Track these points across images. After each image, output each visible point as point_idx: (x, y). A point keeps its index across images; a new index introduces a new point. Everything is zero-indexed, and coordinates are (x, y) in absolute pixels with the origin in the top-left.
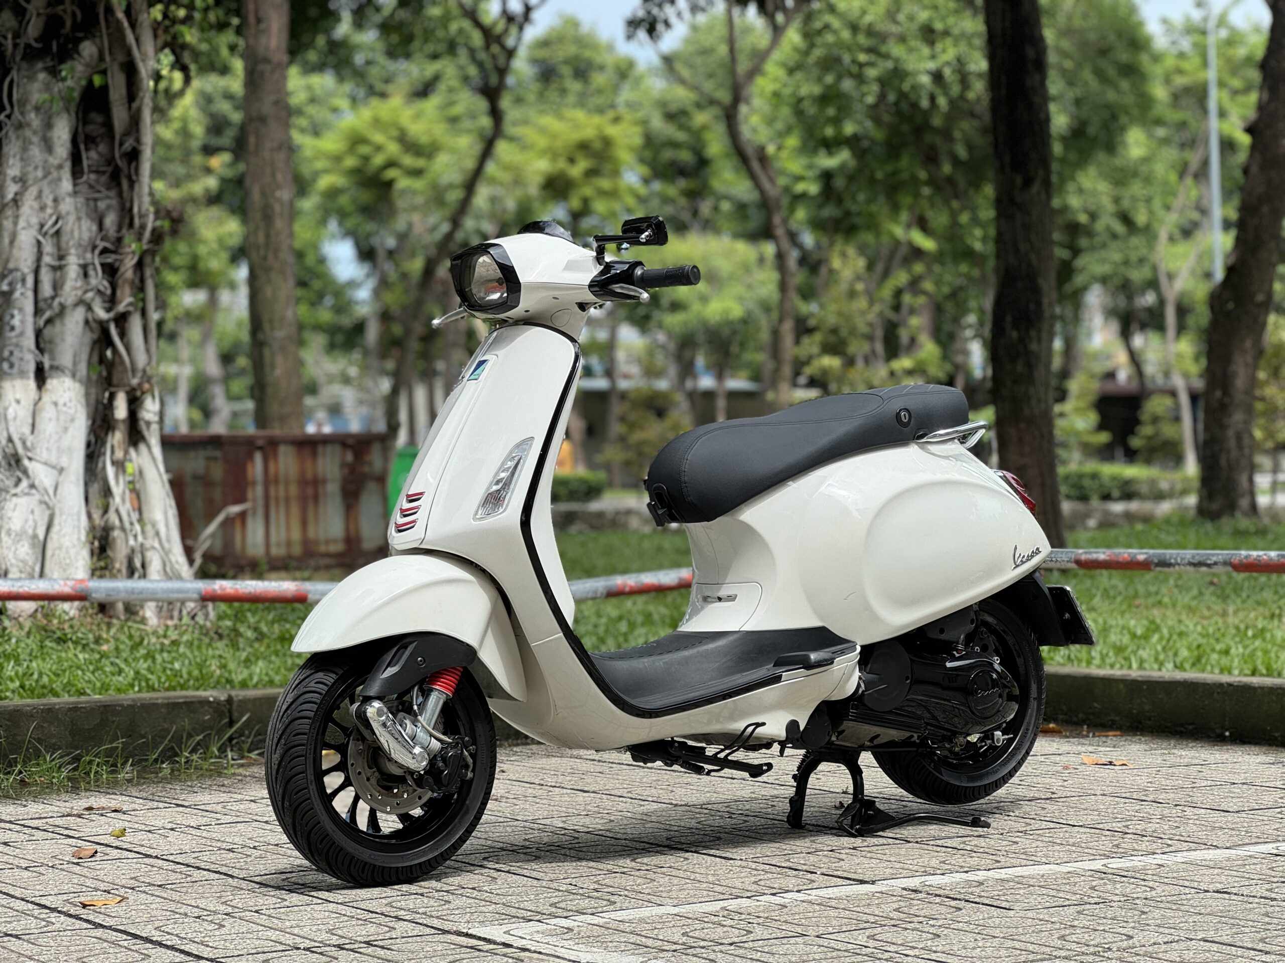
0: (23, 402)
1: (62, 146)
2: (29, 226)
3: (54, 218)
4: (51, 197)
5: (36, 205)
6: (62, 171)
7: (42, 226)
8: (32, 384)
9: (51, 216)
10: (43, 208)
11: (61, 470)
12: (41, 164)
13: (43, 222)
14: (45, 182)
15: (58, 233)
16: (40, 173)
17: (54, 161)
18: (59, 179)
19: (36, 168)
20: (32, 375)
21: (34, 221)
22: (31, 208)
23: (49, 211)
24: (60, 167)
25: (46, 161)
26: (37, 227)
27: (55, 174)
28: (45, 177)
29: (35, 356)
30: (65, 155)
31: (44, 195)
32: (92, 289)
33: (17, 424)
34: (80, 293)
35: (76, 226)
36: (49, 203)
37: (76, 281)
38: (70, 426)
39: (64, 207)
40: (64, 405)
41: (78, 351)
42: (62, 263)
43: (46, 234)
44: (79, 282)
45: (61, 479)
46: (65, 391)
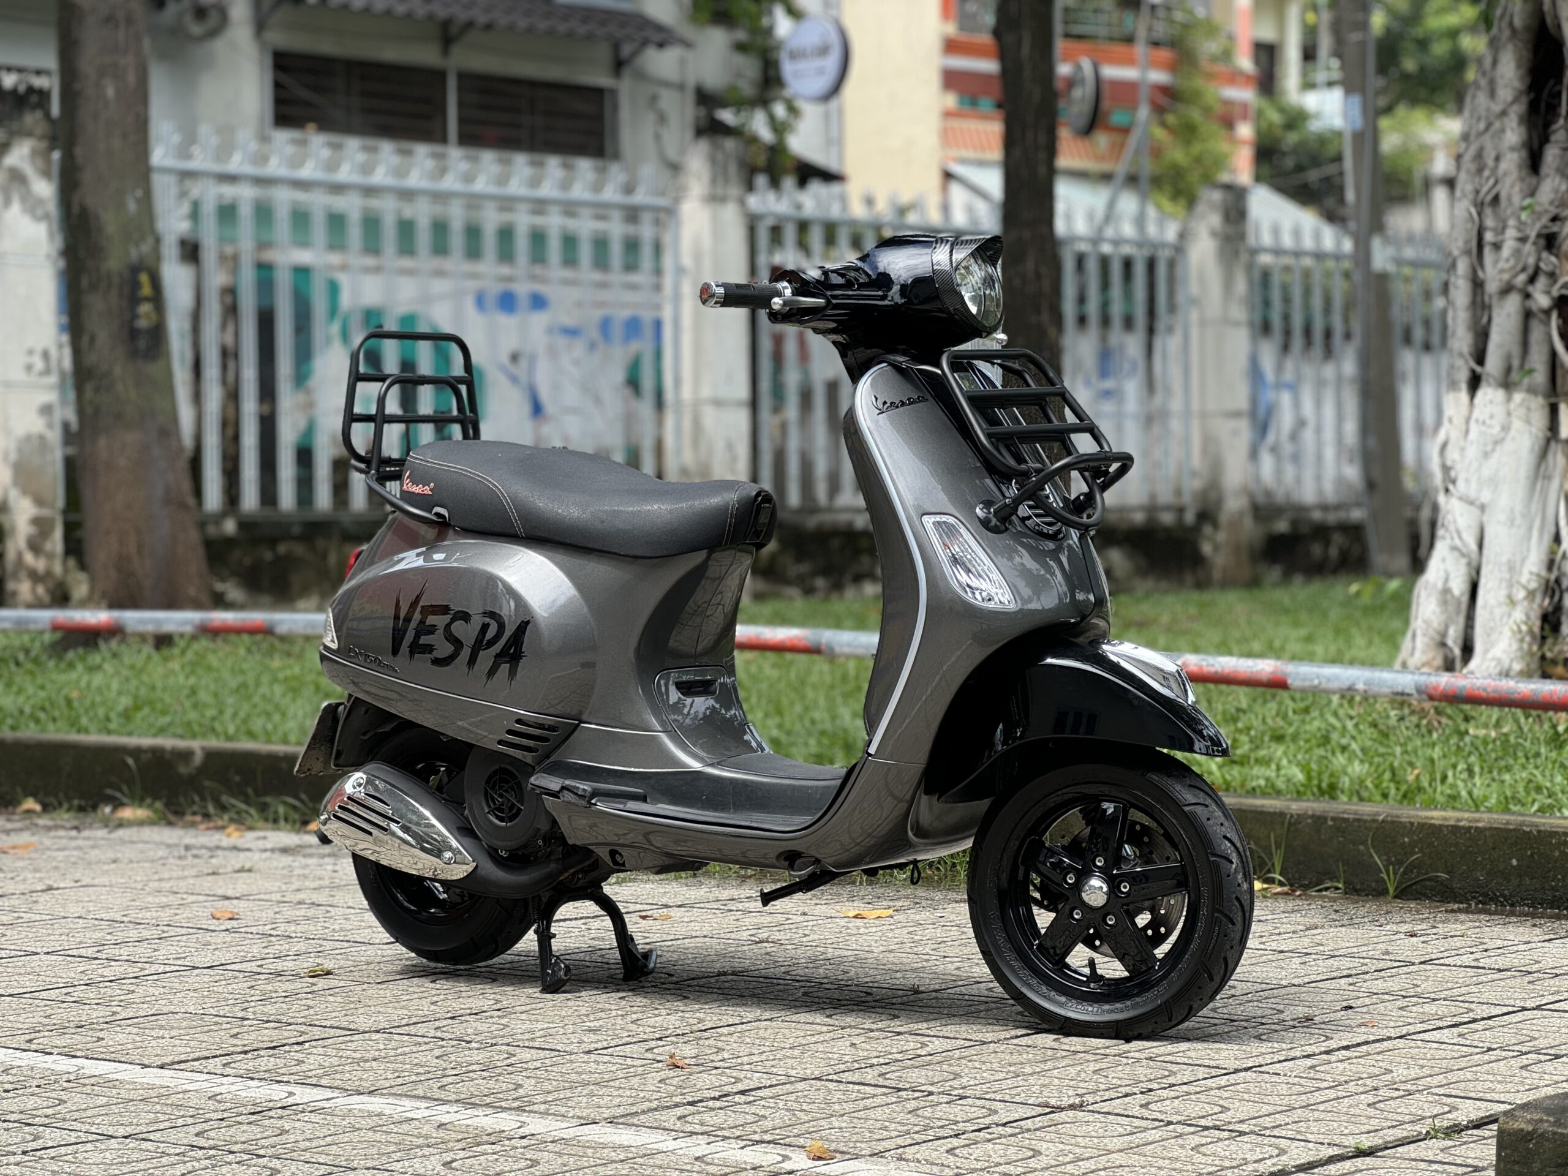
0: (1455, 421)
1: (1506, 86)
2: (1464, 195)
3: (1491, 182)
4: (1493, 155)
5: (1473, 167)
6: (1506, 120)
7: (1477, 192)
8: (1464, 395)
9: (1488, 178)
10: (1480, 171)
11: (1483, 508)
12: (1483, 113)
13: (1478, 187)
14: (1488, 136)
15: (1496, 199)
16: (1482, 126)
17: (1497, 108)
18: (1503, 131)
19: (1479, 119)
20: (1464, 386)
21: (1469, 188)
22: (1468, 172)
23: (1486, 173)
24: (1504, 113)
25: (1488, 110)
26: (1471, 196)
27: (1497, 125)
28: (1487, 129)
29: (1466, 361)
30: (1510, 98)
31: (1485, 153)
32: (1524, 270)
33: (1449, 448)
34: (1506, 277)
35: (1517, 189)
36: (1490, 162)
37: (1507, 260)
38: (1493, 450)
39: (1504, 166)
40: (1484, 423)
41: (1516, 351)
42: (1500, 238)
43: (1482, 204)
44: (1512, 262)
45: (1485, 518)
46: (1485, 405)
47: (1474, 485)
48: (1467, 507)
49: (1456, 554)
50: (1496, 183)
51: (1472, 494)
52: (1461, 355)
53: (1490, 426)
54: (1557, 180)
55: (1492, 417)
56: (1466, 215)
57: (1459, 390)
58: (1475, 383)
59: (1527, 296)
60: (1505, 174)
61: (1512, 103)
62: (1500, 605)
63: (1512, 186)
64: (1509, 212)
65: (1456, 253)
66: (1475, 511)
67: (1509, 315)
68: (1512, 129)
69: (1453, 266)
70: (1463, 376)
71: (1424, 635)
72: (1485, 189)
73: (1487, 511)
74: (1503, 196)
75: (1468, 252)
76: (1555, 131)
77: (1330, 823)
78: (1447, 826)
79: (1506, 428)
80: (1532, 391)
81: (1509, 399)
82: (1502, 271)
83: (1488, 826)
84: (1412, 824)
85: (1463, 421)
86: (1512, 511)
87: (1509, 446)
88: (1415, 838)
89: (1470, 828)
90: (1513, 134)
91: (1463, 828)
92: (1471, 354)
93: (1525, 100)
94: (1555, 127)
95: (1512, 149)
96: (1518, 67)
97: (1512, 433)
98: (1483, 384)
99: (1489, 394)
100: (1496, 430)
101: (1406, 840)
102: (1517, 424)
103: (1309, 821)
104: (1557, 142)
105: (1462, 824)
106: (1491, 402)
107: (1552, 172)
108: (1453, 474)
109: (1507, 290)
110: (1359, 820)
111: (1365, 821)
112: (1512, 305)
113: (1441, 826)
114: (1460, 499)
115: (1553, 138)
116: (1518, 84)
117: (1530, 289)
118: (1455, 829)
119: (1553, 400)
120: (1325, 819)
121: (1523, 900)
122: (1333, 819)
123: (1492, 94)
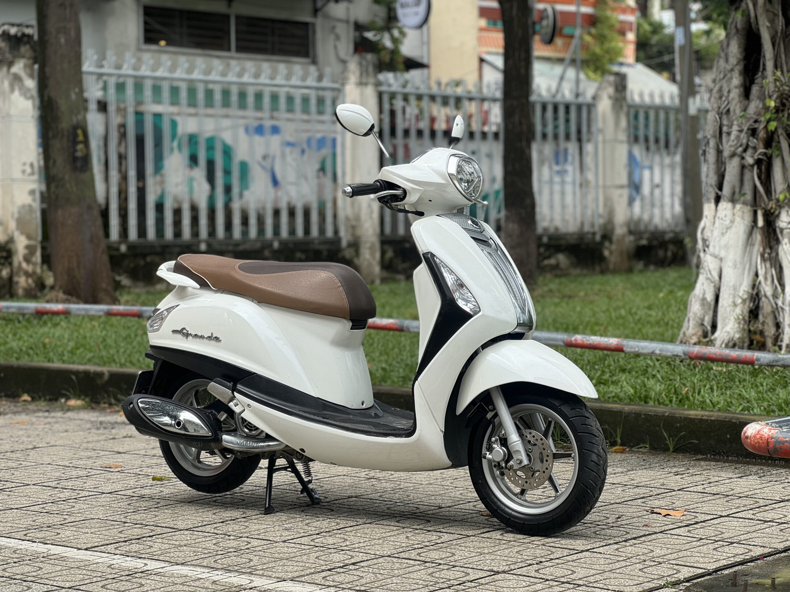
0: (708, 217)
2: (713, 109)
3: (726, 103)
4: (727, 90)
6: (733, 73)
7: (719, 108)
8: (713, 205)
9: (724, 101)
10: (721, 98)
11: (721, 260)
12: (722, 70)
13: (720, 105)
14: (724, 81)
15: (728, 111)
16: (722, 76)
17: (729, 67)
19: (720, 73)
20: (713, 201)
21: (716, 106)
22: (715, 98)
23: (724, 99)
25: (725, 68)
26: (716, 110)
28: (724, 77)
29: (714, 189)
30: (735, 63)
31: (723, 89)
32: (741, 146)
33: (706, 230)
34: (732, 149)
35: (738, 106)
36: (725, 94)
37: (733, 141)
38: (726, 232)
39: (732, 95)
40: (722, 219)
41: (737, 185)
42: (730, 130)
43: (722, 113)
44: (735, 142)
45: (722, 265)
46: (723, 211)
47: (717, 248)
48: (713, 259)
49: (709, 281)
50: (728, 103)
51: (716, 253)
52: (711, 186)
53: (725, 221)
54: (758, 102)
55: (726, 216)
56: (714, 119)
57: (710, 202)
58: (718, 199)
59: (743, 158)
60: (732, 99)
61: (736, 65)
62: (729, 306)
63: (736, 105)
64: (734, 118)
65: (709, 137)
66: (718, 261)
67: (734, 167)
68: (736, 78)
69: (708, 143)
70: (712, 196)
71: (693, 320)
72: (723, 106)
73: (723, 261)
74: (732, 109)
75: (714, 136)
76: (757, 78)
77: (643, 416)
78: (697, 419)
79: (732, 222)
80: (745, 203)
81: (734, 208)
82: (731, 146)
83: (716, 419)
84: (681, 417)
85: (712, 217)
86: (735, 261)
87: (734, 230)
88: (682, 424)
89: (707, 420)
90: (736, 80)
91: (705, 420)
92: (716, 186)
93: (742, 63)
94: (757, 76)
95: (736, 87)
96: (739, 47)
97: (736, 224)
98: (722, 200)
99: (724, 205)
100: (728, 222)
101: (678, 425)
102: (738, 219)
103: (633, 415)
104: (758, 83)
105: (704, 418)
106: (725, 209)
107: (755, 98)
108: (707, 243)
109: (733, 155)
110: (656, 415)
111: (659, 416)
112: (736, 161)
113: (694, 419)
114: (711, 255)
115: (756, 81)
116: (739, 56)
117: (744, 155)
118: (701, 420)
119: (755, 208)
120: (641, 414)
121: (732, 454)
122: (644, 415)
123: (727, 60)
